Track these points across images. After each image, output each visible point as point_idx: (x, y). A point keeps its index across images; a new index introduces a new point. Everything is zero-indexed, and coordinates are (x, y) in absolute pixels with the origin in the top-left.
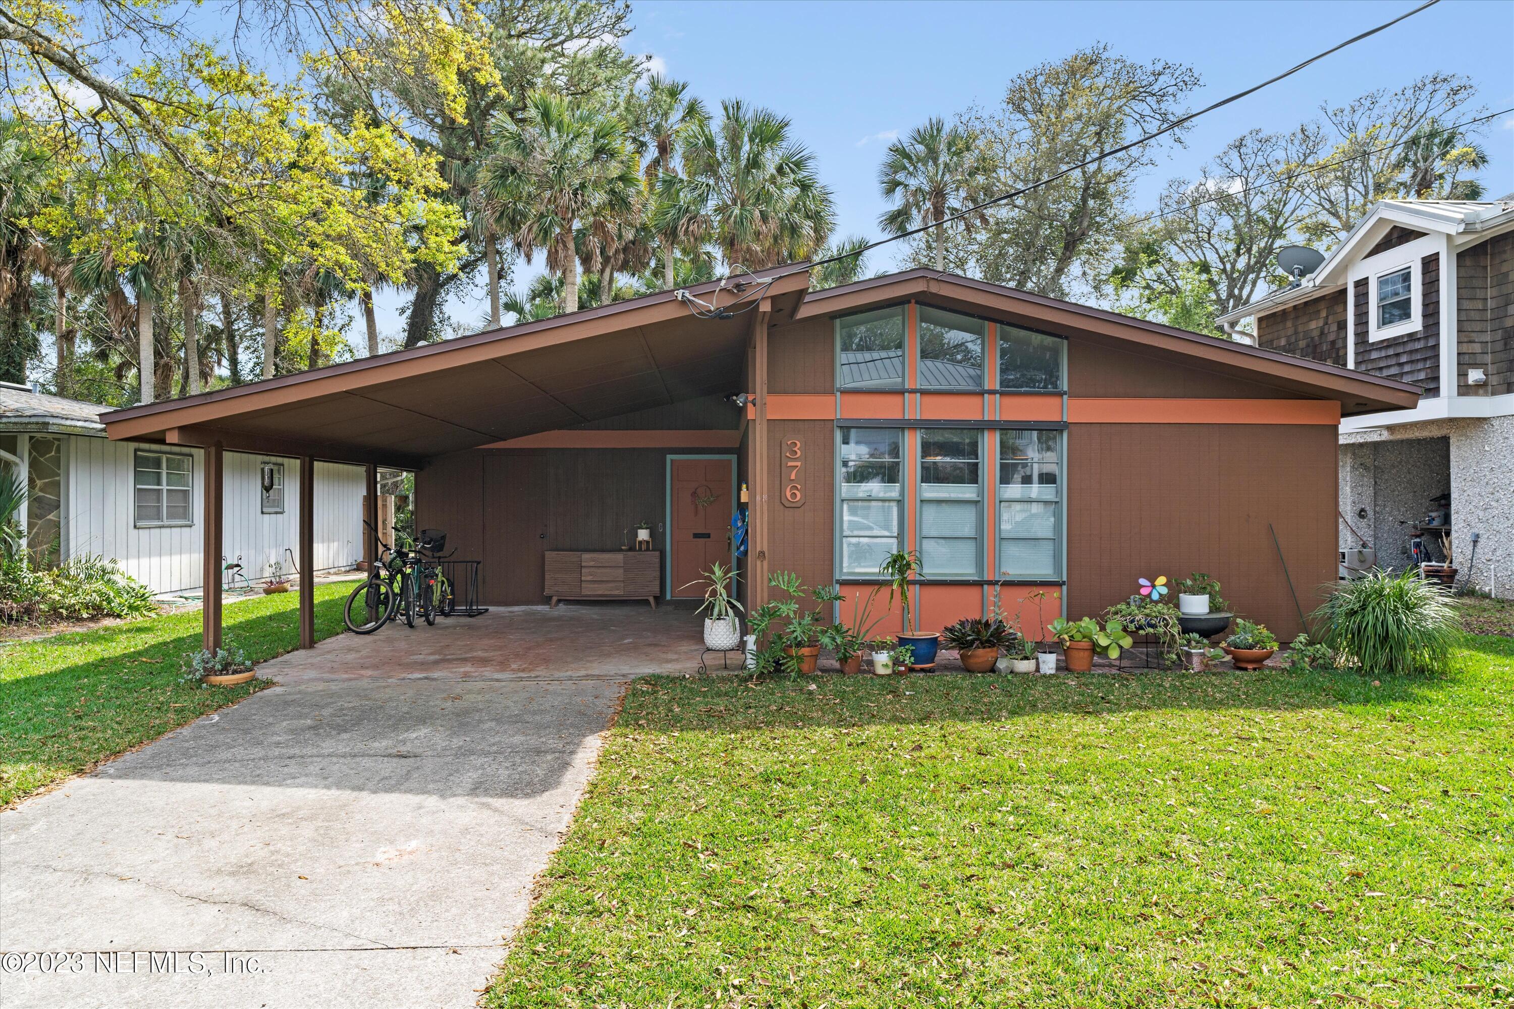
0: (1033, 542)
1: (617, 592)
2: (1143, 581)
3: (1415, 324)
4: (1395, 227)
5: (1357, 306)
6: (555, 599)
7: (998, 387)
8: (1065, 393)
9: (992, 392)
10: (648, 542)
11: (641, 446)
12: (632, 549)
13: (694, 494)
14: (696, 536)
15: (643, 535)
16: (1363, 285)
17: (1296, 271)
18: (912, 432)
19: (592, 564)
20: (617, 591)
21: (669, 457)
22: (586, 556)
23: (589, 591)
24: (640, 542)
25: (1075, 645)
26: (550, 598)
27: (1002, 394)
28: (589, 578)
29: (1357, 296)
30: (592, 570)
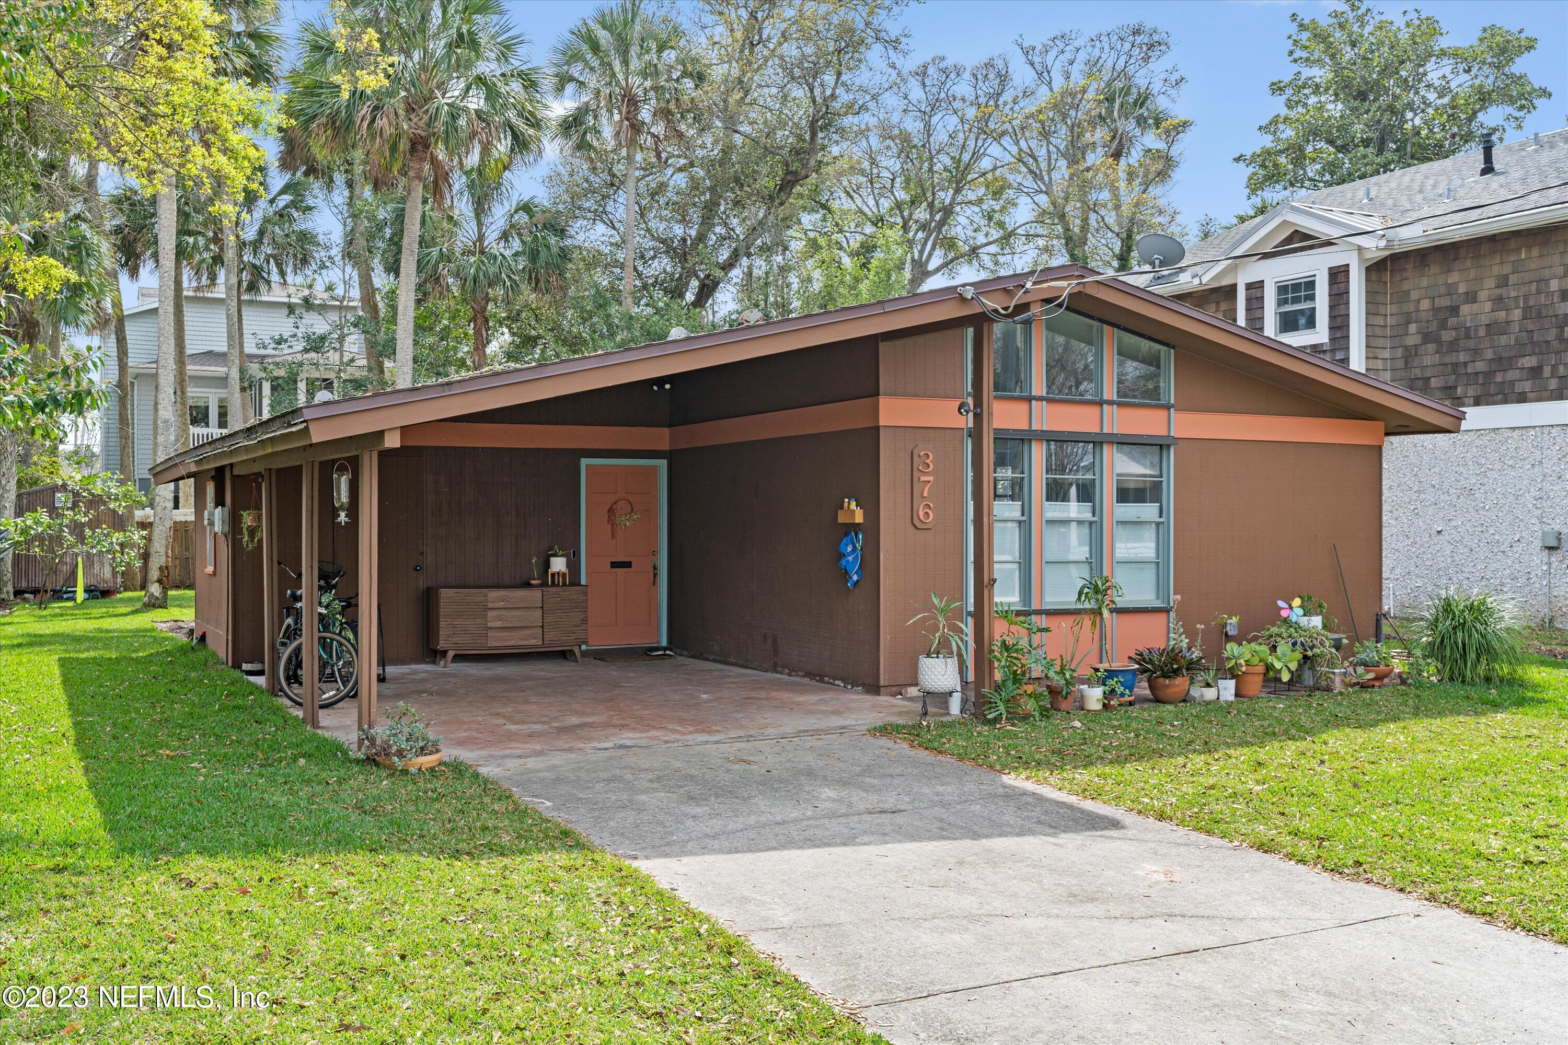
0: (1139, 566)
1: (532, 642)
2: (1281, 603)
3: (1321, 334)
4: (1296, 231)
5: (1248, 310)
6: (451, 654)
7: (1115, 398)
8: (1173, 406)
9: (1110, 403)
10: (564, 574)
11: (550, 445)
12: (544, 584)
13: (611, 511)
14: (614, 565)
15: (558, 564)
16: (1255, 288)
17: (1157, 262)
18: (1039, 444)
19: (501, 604)
20: (531, 640)
21: (584, 462)
22: (493, 594)
23: (497, 641)
24: (553, 575)
25: (1251, 670)
26: (444, 653)
27: (1120, 405)
28: (498, 624)
29: (1248, 300)
30: (503, 612)
